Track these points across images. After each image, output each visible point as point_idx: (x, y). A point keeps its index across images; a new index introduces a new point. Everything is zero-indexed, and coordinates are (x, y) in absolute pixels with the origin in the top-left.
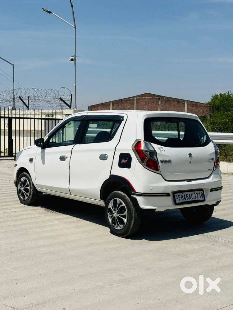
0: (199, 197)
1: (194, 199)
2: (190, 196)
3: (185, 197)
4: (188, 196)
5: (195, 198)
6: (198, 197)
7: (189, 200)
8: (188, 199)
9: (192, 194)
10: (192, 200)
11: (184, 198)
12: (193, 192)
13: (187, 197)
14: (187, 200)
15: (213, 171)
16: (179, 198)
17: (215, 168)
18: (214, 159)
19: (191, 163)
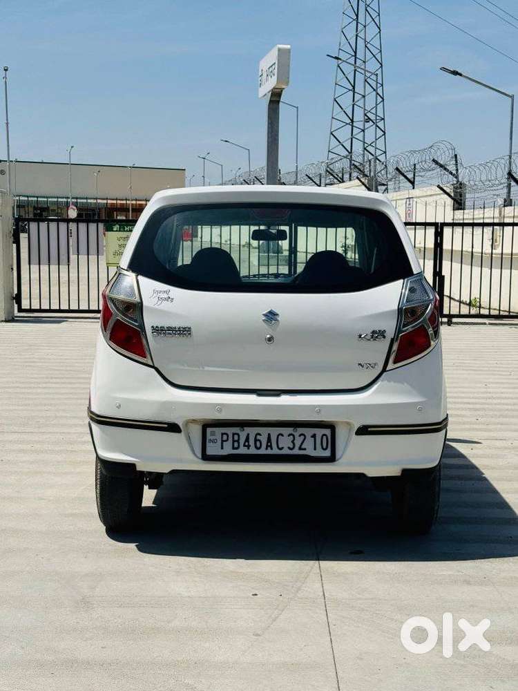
0: (308, 445)
1: (285, 452)
2: (269, 441)
3: (247, 441)
4: (263, 438)
5: (291, 449)
6: (304, 447)
7: (263, 451)
9: (281, 434)
10: (275, 451)
11: (242, 442)
12: (286, 430)
13: (257, 440)
14: (253, 451)
15: (384, 370)
16: (223, 441)
17: (395, 362)
18: (390, 334)
19: (270, 339)
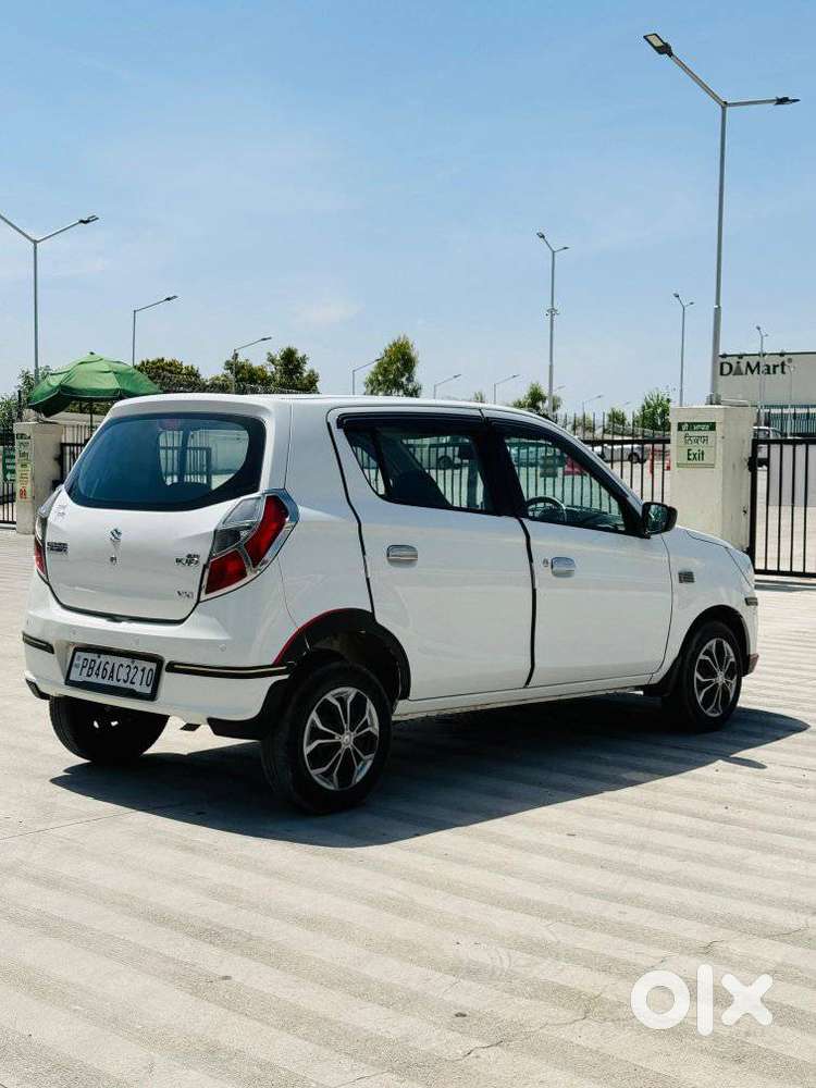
0: (137, 679)
1: (121, 684)
2: (112, 672)
3: (98, 669)
4: (109, 668)
5: (125, 682)
6: (134, 680)
7: (106, 682)
8: (103, 678)
9: (122, 665)
10: (114, 683)
11: (95, 668)
12: (126, 661)
13: (105, 669)
14: (99, 680)
15: (198, 602)
16: (83, 667)
17: (207, 592)
18: (203, 560)
19: (112, 559)
